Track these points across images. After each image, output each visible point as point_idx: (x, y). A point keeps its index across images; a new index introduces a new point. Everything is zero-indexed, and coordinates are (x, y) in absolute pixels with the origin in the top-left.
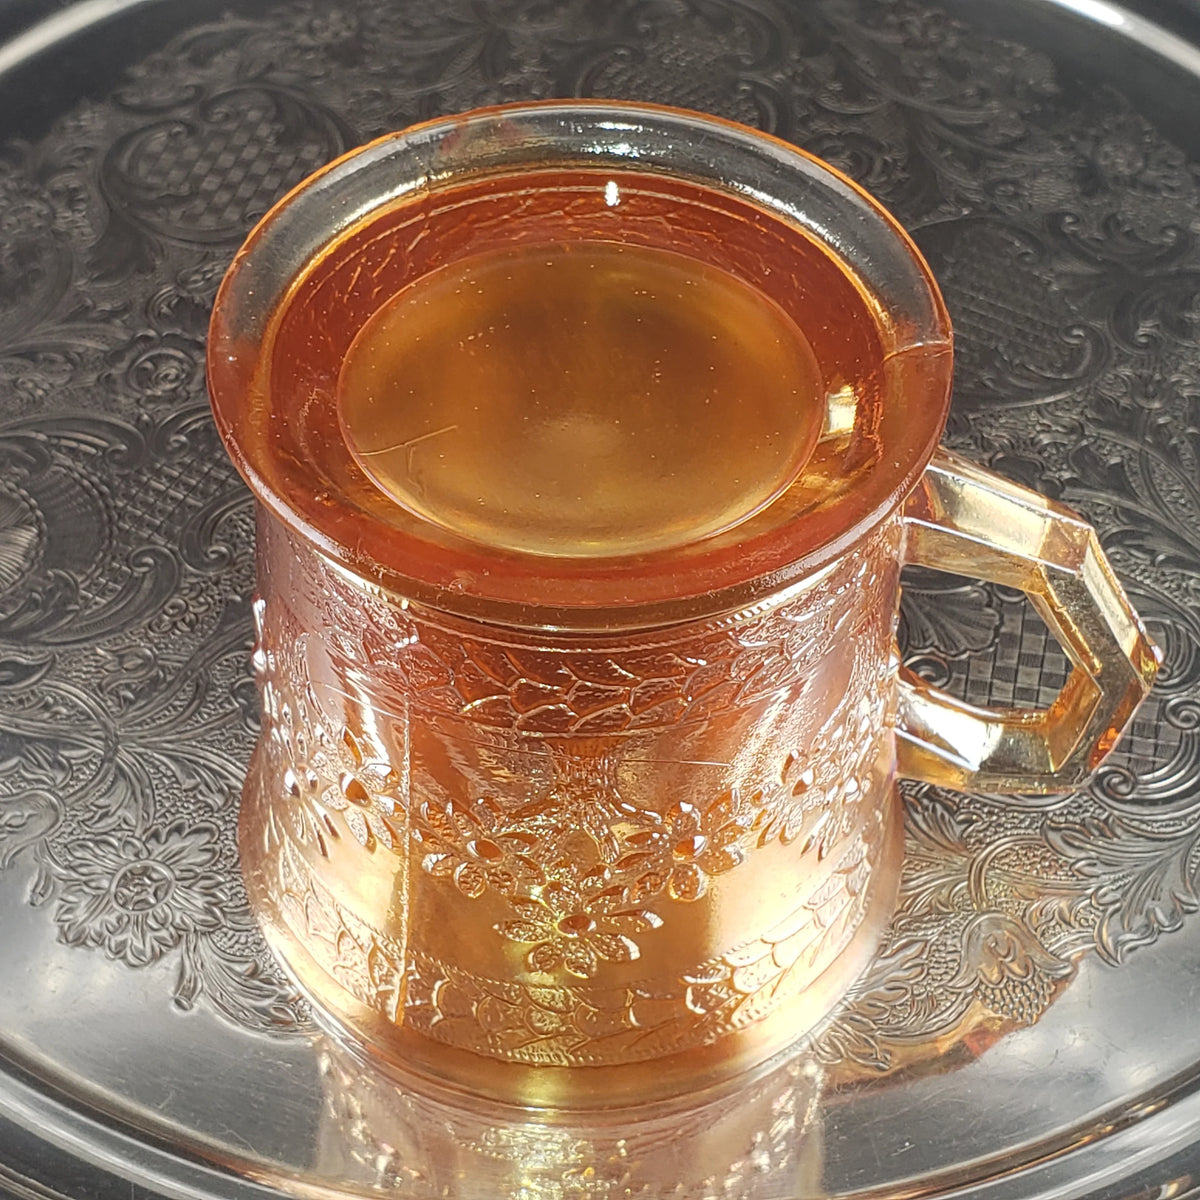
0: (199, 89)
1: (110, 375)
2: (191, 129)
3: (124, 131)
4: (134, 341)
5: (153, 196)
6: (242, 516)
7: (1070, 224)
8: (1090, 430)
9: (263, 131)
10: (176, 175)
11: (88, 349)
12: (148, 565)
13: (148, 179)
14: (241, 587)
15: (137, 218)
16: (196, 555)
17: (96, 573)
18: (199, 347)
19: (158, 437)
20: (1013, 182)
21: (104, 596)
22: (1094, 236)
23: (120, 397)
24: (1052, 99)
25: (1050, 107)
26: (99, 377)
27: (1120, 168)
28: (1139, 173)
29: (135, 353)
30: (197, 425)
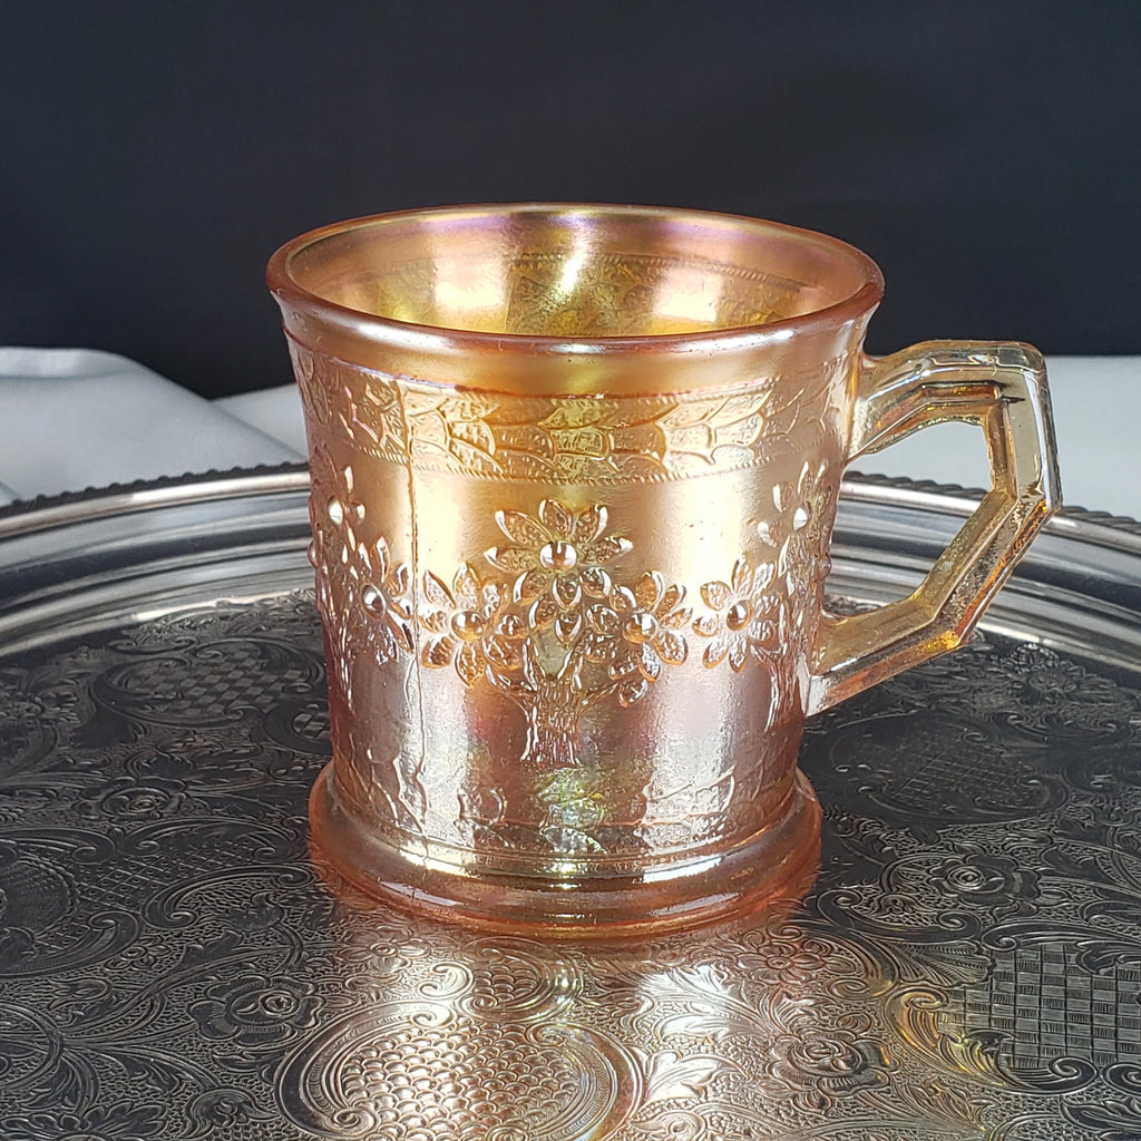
0: (190, 642)
1: (85, 803)
2: (180, 662)
3: (117, 663)
4: (112, 783)
5: (141, 699)
6: (208, 891)
7: (1014, 719)
8: (1059, 840)
9: (250, 663)
10: (164, 687)
11: (64, 787)
12: (108, 924)
13: (137, 690)
14: (204, 938)
15: (122, 711)
16: (159, 919)
17: (55, 929)
18: (177, 786)
19: (130, 842)
20: (957, 696)
21: (60, 944)
22: (1039, 726)
23: (93, 817)
24: (982, 651)
25: (981, 655)
26: (73, 805)
27: (1054, 689)
28: (1073, 691)
29: (112, 790)
30: (168, 834)
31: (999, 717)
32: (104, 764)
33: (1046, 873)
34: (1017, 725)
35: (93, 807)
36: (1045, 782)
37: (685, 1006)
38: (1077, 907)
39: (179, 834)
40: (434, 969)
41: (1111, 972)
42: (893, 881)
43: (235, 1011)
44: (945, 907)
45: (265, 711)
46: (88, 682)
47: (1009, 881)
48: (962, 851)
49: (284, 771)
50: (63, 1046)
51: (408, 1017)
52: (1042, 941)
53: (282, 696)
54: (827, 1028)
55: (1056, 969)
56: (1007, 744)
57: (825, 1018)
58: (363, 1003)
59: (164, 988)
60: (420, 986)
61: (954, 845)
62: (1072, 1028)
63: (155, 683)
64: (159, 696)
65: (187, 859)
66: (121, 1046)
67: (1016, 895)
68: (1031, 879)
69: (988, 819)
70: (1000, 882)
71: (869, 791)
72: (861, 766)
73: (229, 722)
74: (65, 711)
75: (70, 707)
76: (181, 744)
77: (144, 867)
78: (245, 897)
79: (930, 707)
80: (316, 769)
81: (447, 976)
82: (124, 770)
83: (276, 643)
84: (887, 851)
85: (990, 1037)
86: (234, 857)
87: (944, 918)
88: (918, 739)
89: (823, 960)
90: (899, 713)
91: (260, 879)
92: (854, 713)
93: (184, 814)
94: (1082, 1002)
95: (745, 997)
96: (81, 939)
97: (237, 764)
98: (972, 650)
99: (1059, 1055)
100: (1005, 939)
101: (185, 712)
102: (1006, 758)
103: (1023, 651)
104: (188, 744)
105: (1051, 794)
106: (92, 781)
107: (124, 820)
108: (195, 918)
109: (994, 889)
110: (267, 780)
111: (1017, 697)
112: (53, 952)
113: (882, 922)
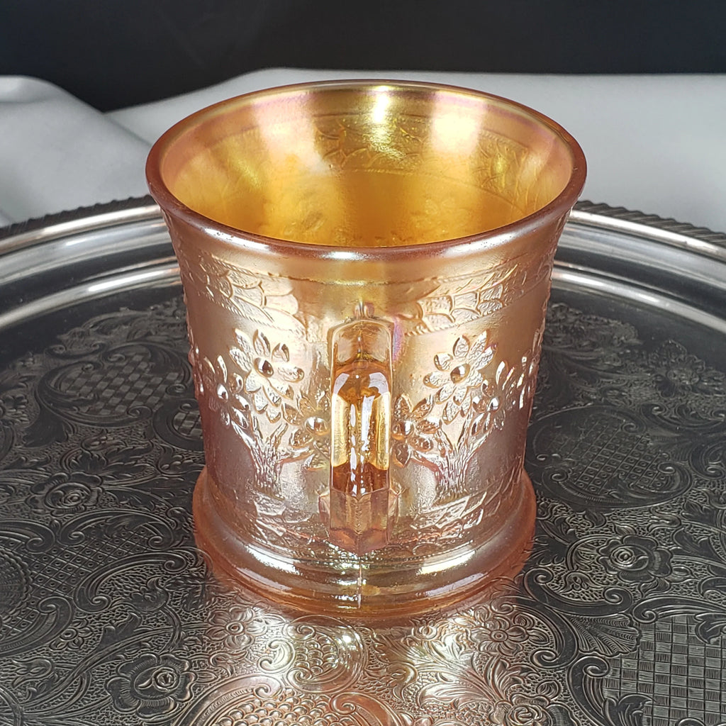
0: (102, 346)
1: (34, 498)
2: (97, 366)
3: (54, 367)
4: (52, 479)
5: (70, 400)
6: (118, 577)
7: (657, 410)
8: (685, 521)
9: (143, 366)
10: (86, 389)
11: (20, 483)
12: (51, 608)
13: (68, 391)
14: (116, 620)
15: (56, 411)
16: (85, 602)
17: (15, 614)
18: (95, 481)
19: (63, 533)
20: (617, 389)
21: (20, 627)
22: (673, 416)
23: (40, 511)
24: (636, 346)
25: (637, 352)
26: (26, 499)
27: (684, 381)
28: (697, 383)
29: (52, 485)
30: (90, 526)
31: (647, 408)
32: (47, 462)
33: (677, 552)
34: (659, 415)
35: (40, 501)
36: (678, 468)
37: (436, 676)
38: (696, 583)
39: (97, 524)
40: (270, 646)
41: (718, 641)
42: (573, 560)
43: (137, 686)
44: (608, 583)
45: (154, 411)
46: (34, 385)
47: (652, 559)
48: (621, 532)
49: (168, 465)
50: (22, 720)
51: (252, 690)
52: (672, 614)
53: (166, 396)
54: (530, 694)
55: (681, 639)
57: (529, 685)
58: (222, 678)
59: (89, 666)
60: (260, 660)
61: (615, 527)
62: (691, 691)
63: (80, 386)
64: (83, 397)
65: (103, 548)
66: (61, 719)
67: (657, 572)
68: (666, 556)
69: (637, 503)
70: (645, 560)
71: (559, 477)
72: (554, 455)
73: (131, 421)
74: (19, 412)
75: (22, 409)
76: (97, 443)
77: (75, 556)
78: (143, 583)
79: (601, 400)
80: (190, 463)
81: (278, 652)
82: (59, 466)
83: (161, 346)
84: (571, 532)
85: (637, 701)
86: (134, 546)
87: (608, 594)
88: (592, 430)
89: (527, 633)
90: (580, 405)
91: (153, 565)
92: (550, 406)
93: (100, 507)
94: (698, 669)
95: (476, 667)
96: (34, 623)
97: (136, 460)
98: (630, 346)
99: (682, 717)
100: (647, 612)
101: (101, 413)
102: (651, 446)
103: (664, 346)
104: (103, 442)
105: (681, 480)
106: (38, 477)
107: (61, 513)
108: (110, 601)
109: (641, 567)
110: (156, 474)
111: (659, 389)
112: (15, 634)
113: (567, 597)
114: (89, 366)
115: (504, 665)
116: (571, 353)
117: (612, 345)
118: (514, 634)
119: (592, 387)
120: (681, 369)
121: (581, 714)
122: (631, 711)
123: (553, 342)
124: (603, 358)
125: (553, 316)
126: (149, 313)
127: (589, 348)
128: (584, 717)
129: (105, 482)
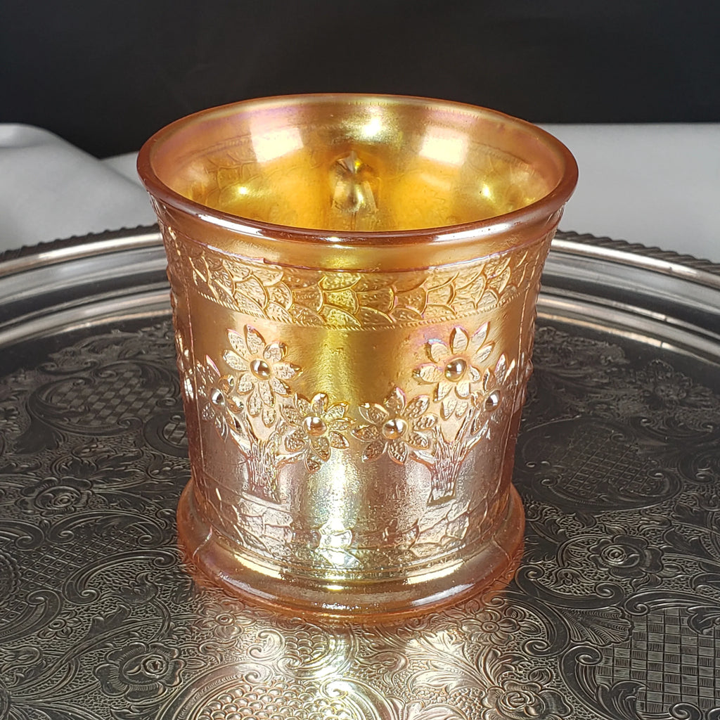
0: (94, 364)
1: (24, 500)
2: (87, 381)
3: (45, 382)
4: (42, 483)
5: (61, 412)
6: (107, 573)
7: (645, 422)
8: (676, 523)
9: (134, 381)
10: (76, 402)
11: (10, 486)
12: (40, 600)
13: (59, 404)
14: (105, 612)
15: (49, 423)
16: (74, 595)
17: (4, 606)
18: (85, 485)
19: (54, 531)
20: (605, 403)
21: (8, 618)
22: (661, 427)
23: (29, 511)
24: (623, 366)
25: (623, 369)
26: (16, 501)
27: (672, 396)
28: (684, 398)
29: (41, 489)
30: (80, 525)
31: (635, 421)
32: (37, 467)
33: (667, 550)
34: (648, 427)
35: (30, 503)
36: (666, 474)
37: (427, 664)
38: (687, 579)
39: (88, 524)
40: (259, 636)
41: (711, 632)
42: (565, 558)
43: (125, 673)
44: (600, 579)
45: (145, 422)
46: (25, 398)
47: (642, 556)
48: (611, 532)
49: (157, 471)
50: (10, 703)
51: (242, 675)
52: (665, 607)
53: (156, 409)
54: (522, 681)
55: (673, 630)
56: (641, 443)
57: (521, 672)
58: (212, 664)
59: (78, 653)
60: (250, 649)
61: (605, 527)
62: (685, 678)
63: (70, 399)
64: (73, 409)
65: (93, 545)
66: (49, 703)
67: (648, 568)
68: (657, 554)
69: (627, 505)
70: (635, 558)
71: (549, 483)
72: (543, 462)
73: (121, 430)
74: (10, 422)
75: (13, 419)
76: (88, 450)
77: (64, 553)
78: (132, 577)
79: (589, 413)
80: (180, 469)
81: (268, 641)
82: (50, 472)
83: (151, 364)
84: (561, 533)
85: (631, 687)
86: (124, 544)
87: (599, 589)
88: (581, 440)
89: (519, 625)
90: (568, 418)
91: (142, 561)
92: (538, 418)
93: (90, 508)
94: (692, 658)
95: (467, 656)
96: (22, 614)
97: (126, 466)
98: (617, 365)
99: (676, 701)
100: (640, 605)
101: (91, 423)
102: (640, 455)
103: (651, 364)
104: (93, 450)
105: (670, 484)
106: (29, 481)
107: (50, 514)
108: (98, 595)
109: (633, 563)
110: (146, 479)
111: (647, 403)
112: (3, 624)
113: (558, 592)
114: (80, 381)
115: (495, 654)
116: (559, 371)
117: (600, 363)
118: (505, 625)
119: (581, 401)
120: (669, 385)
121: (573, 698)
122: (624, 697)
123: (541, 361)
124: (591, 376)
125: (540, 337)
126: (140, 334)
127: (576, 366)
128: (577, 702)
129: (95, 486)
